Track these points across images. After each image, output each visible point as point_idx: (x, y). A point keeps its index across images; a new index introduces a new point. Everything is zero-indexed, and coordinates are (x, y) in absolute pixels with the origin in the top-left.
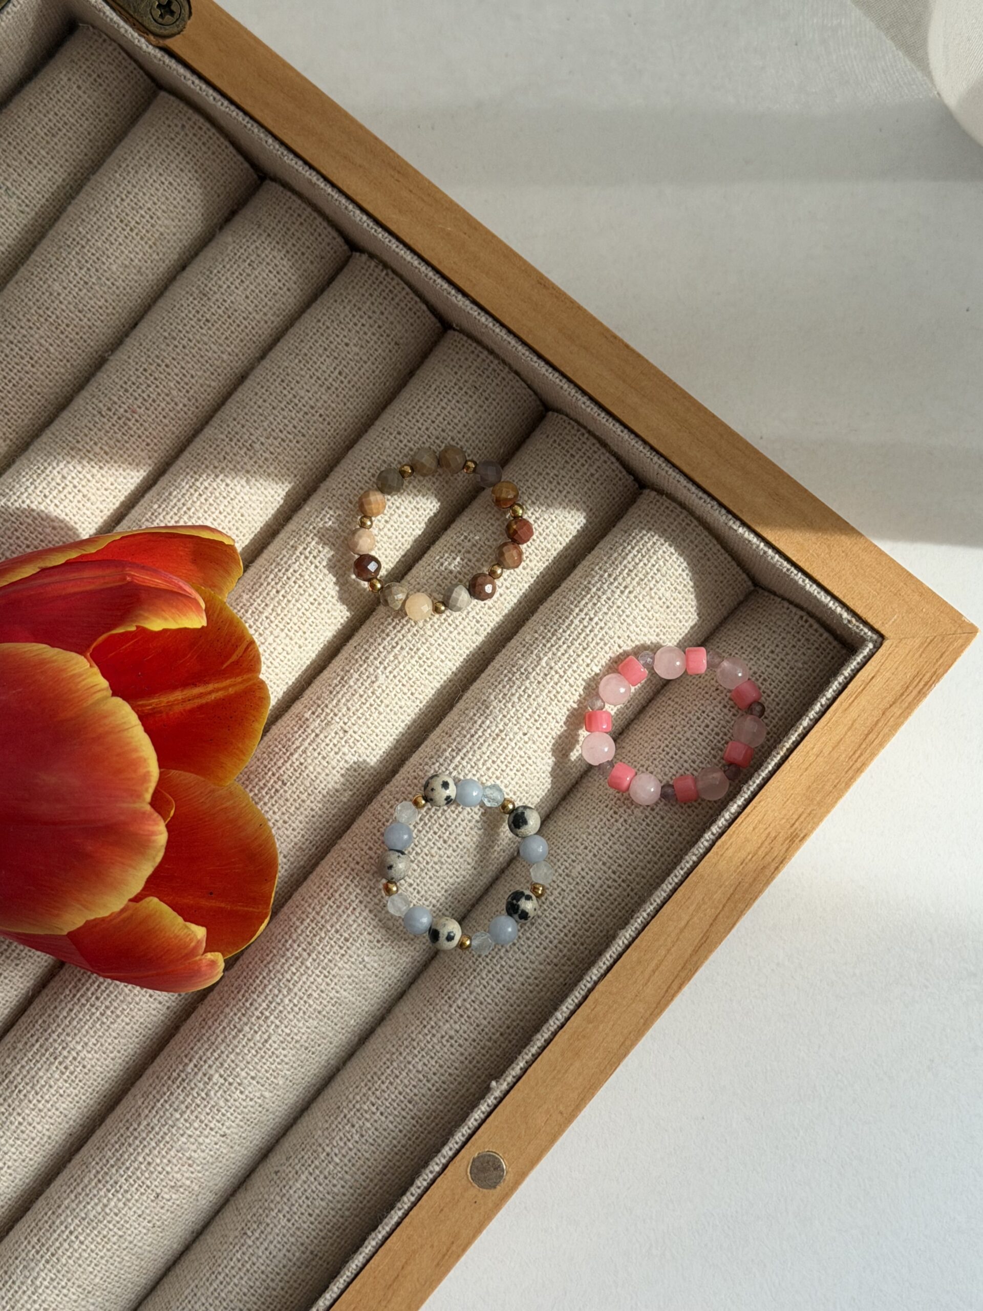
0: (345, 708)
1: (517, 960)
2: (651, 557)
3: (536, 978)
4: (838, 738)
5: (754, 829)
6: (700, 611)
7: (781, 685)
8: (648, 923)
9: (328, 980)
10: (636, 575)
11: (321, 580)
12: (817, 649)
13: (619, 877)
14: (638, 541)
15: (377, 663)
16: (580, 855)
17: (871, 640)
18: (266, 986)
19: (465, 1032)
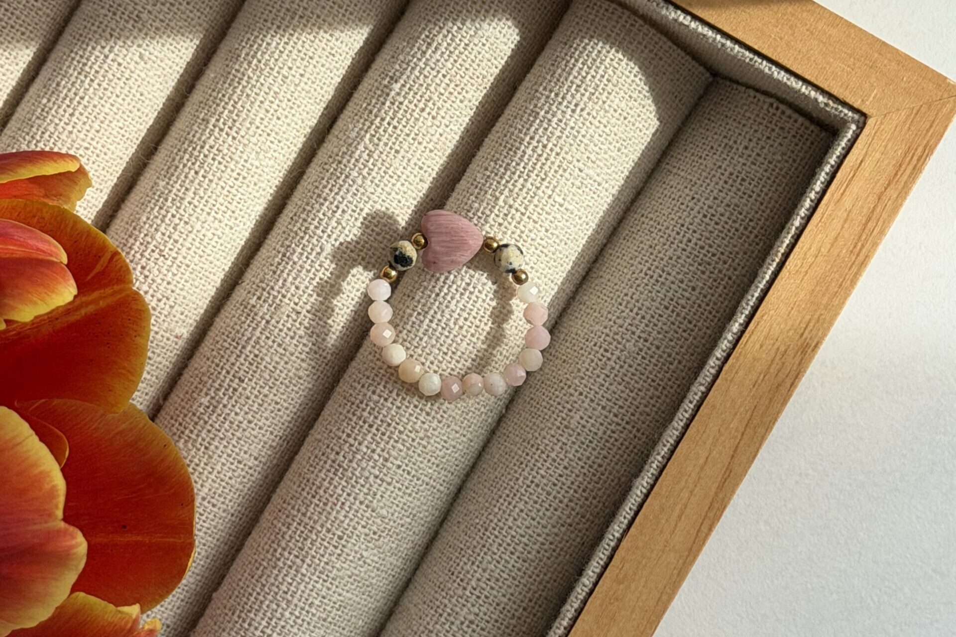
0: (293, 288)
1: (528, 528)
2: (598, 68)
3: (551, 543)
4: (833, 234)
5: (761, 346)
6: (660, 115)
7: (762, 183)
8: (664, 467)
9: (328, 584)
10: (586, 90)
11: (242, 152)
12: (794, 136)
13: (623, 420)
14: (581, 53)
15: (319, 232)
16: (576, 402)
17: (853, 121)
18: (262, 602)
19: (485, 614)
